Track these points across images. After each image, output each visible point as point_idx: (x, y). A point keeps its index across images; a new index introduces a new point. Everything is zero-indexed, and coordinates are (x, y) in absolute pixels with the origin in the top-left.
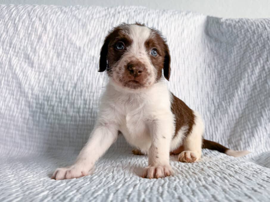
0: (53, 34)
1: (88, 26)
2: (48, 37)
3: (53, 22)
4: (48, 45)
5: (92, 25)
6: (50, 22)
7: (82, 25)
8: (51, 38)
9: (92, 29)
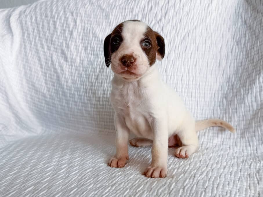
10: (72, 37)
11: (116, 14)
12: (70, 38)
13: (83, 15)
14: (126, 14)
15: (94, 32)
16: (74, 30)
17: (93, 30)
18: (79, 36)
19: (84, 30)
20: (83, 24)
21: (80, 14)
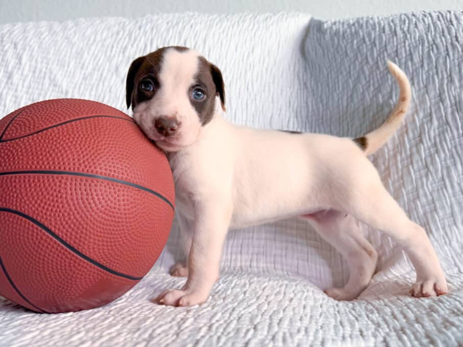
0: (29, 71)
1: (86, 55)
2: (22, 74)
3: (33, 50)
4: (20, 88)
5: (91, 52)
6: (29, 50)
7: (76, 52)
8: (26, 76)
9: (91, 59)
10: (10, 81)
11: (95, 54)
12: (7, 83)
13: (36, 49)
14: (112, 55)
15: (52, 77)
16: (15, 71)
17: (51, 73)
18: (24, 81)
19: (34, 72)
20: (33, 63)
21: (31, 46)
